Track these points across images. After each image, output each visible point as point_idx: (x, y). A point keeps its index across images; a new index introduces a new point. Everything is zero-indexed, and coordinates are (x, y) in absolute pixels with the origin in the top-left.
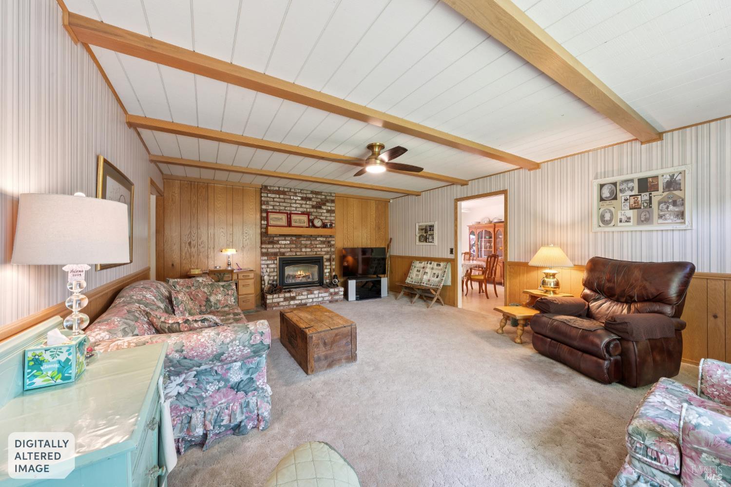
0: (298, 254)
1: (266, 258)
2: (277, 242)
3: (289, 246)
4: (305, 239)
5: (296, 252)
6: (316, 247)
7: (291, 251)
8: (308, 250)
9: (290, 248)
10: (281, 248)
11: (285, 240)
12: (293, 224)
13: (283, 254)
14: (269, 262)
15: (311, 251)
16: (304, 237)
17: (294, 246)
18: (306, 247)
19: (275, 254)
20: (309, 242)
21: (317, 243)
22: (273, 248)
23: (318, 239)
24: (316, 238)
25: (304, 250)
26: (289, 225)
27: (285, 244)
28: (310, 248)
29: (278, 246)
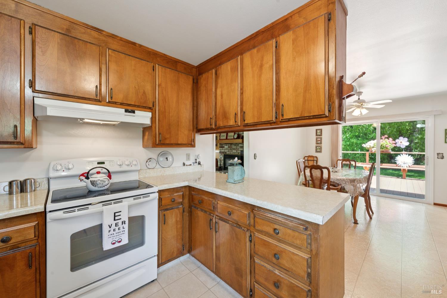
0: (231, 153)
1: (220, 154)
2: (224, 147)
3: (227, 149)
4: (234, 145)
5: (230, 152)
6: (238, 150)
7: (228, 152)
8: (235, 151)
9: (228, 150)
10: (225, 150)
11: (226, 146)
12: (228, 138)
13: (226, 153)
14: (221, 156)
15: (236, 152)
16: (234, 144)
17: (229, 149)
18: (234, 150)
19: (223, 152)
20: (235, 147)
21: (239, 147)
22: (223, 149)
23: (239, 145)
24: (238, 144)
25: (233, 151)
26: (227, 139)
27: (226, 148)
28: (236, 150)
29: (224, 149)
